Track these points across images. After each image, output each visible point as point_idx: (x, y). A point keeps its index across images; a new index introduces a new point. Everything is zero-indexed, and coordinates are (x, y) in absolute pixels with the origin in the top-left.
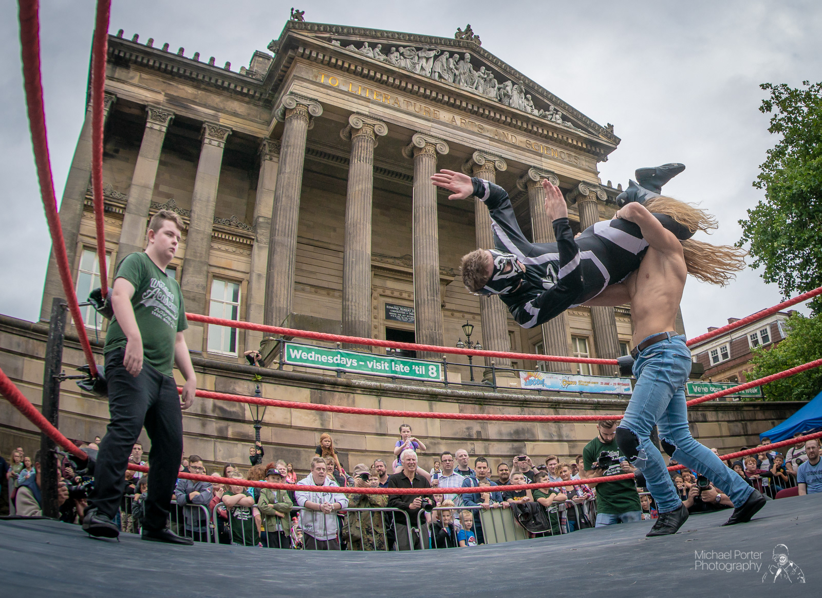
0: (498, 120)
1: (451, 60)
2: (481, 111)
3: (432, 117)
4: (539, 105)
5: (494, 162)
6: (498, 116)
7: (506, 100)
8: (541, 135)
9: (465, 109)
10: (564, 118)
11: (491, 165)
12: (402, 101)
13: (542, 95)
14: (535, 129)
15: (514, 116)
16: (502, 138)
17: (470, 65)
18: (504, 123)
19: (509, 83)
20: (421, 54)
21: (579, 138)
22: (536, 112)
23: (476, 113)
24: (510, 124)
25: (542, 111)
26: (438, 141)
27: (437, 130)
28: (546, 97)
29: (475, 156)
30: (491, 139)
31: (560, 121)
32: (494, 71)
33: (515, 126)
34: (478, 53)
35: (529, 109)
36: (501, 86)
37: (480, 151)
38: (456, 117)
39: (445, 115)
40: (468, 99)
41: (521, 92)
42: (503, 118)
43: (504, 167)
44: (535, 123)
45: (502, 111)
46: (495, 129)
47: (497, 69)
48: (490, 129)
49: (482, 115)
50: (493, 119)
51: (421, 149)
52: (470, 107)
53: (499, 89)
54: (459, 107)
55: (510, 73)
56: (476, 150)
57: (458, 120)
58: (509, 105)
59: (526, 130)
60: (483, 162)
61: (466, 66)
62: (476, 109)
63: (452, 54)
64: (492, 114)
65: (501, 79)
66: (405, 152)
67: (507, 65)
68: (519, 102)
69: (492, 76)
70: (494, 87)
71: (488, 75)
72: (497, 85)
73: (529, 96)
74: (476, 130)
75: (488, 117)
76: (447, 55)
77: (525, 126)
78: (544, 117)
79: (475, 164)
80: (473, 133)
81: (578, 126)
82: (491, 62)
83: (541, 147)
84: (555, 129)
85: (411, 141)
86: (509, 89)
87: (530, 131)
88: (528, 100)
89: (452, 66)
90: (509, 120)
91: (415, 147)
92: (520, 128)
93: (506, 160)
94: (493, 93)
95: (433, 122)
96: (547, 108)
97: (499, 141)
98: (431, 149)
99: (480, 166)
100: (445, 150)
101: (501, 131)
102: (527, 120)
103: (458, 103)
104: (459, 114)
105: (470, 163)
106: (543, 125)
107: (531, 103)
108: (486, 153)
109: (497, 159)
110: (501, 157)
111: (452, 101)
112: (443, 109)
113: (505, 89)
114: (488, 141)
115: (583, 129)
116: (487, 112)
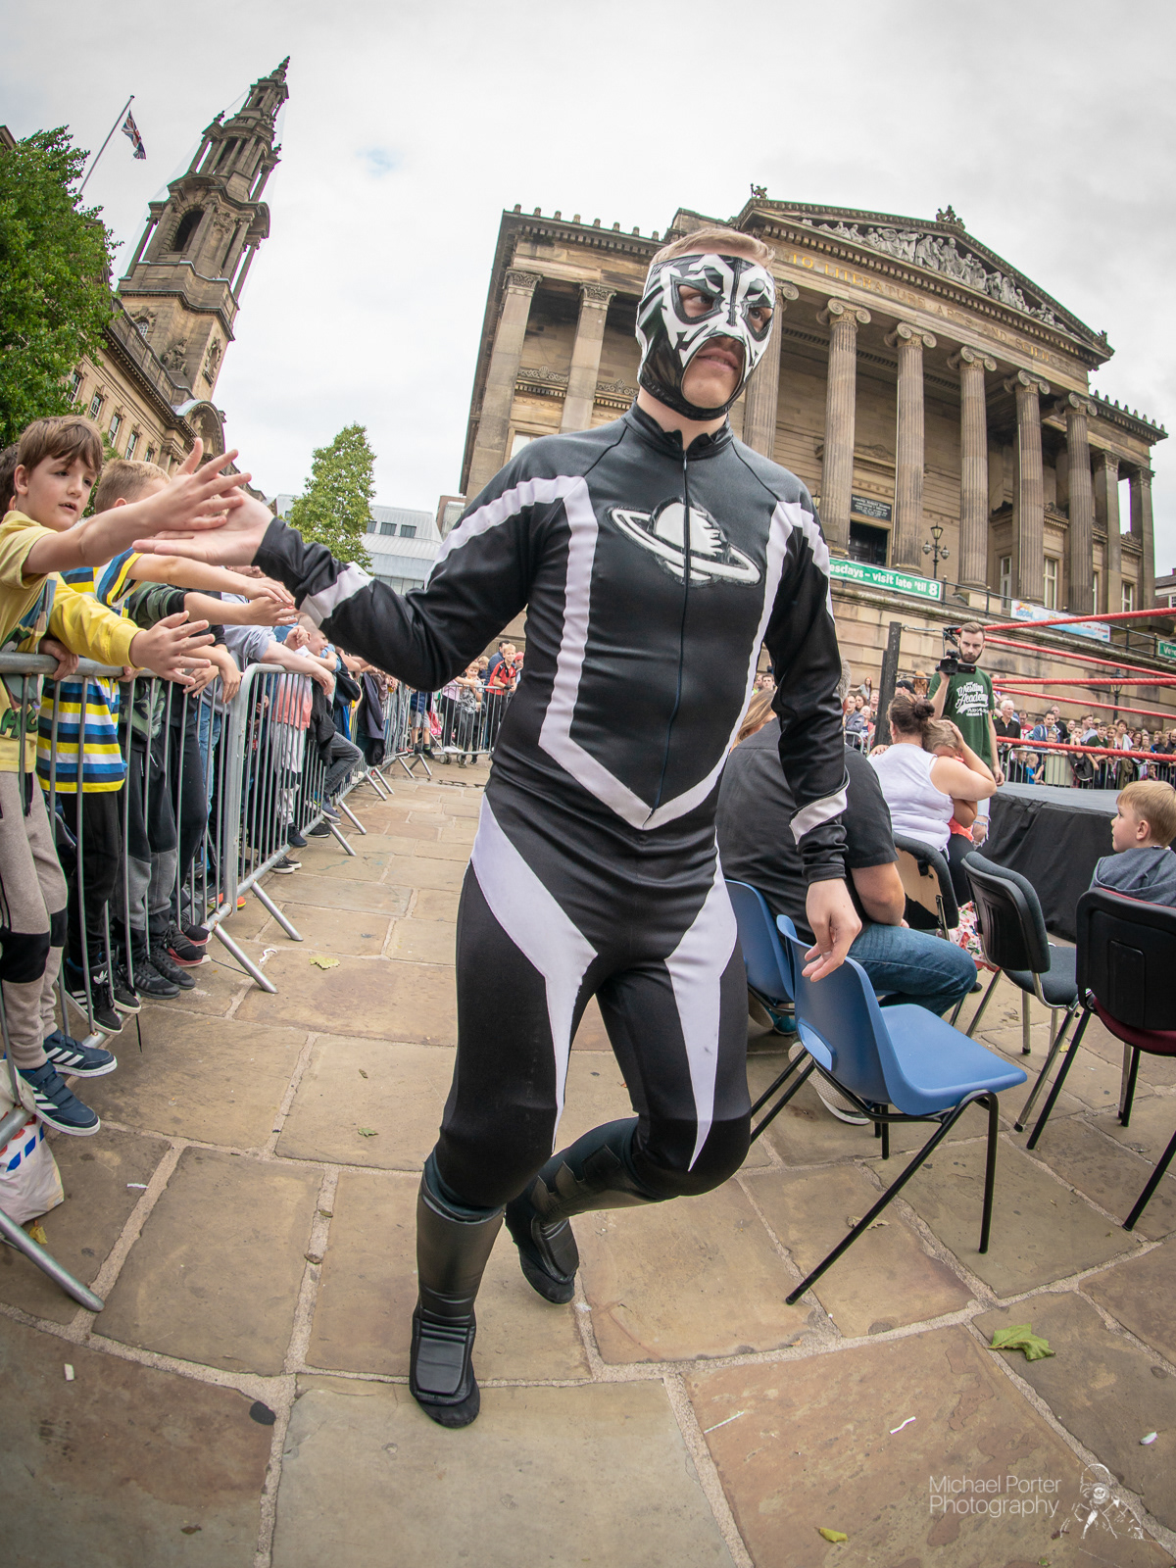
0: (988, 315)
1: (934, 244)
2: (970, 303)
3: (916, 306)
4: (1031, 302)
5: (983, 360)
6: (987, 310)
7: (995, 293)
8: (1033, 335)
9: (952, 300)
10: (1057, 319)
11: (980, 363)
12: (884, 286)
13: (1033, 291)
14: (1026, 328)
15: (1005, 311)
16: (991, 335)
17: (956, 251)
18: (994, 318)
19: (998, 275)
20: (900, 235)
21: (1072, 343)
22: (1027, 309)
23: (964, 305)
24: (1000, 320)
25: (1033, 309)
26: (924, 333)
27: (922, 320)
28: (1038, 294)
29: (964, 351)
30: (980, 334)
31: (1052, 323)
32: (981, 261)
33: (1005, 323)
34: (964, 238)
35: (1020, 305)
36: (990, 276)
37: (968, 346)
38: (943, 307)
39: (931, 305)
40: (956, 289)
41: (1012, 285)
42: (993, 313)
43: (993, 367)
44: (1026, 321)
45: (992, 305)
46: (983, 323)
47: (984, 257)
48: (978, 323)
49: (970, 307)
50: (983, 313)
51: (906, 340)
52: (958, 298)
53: (988, 280)
54: (946, 297)
55: (999, 264)
56: (963, 345)
57: (945, 311)
58: (999, 300)
59: (1017, 328)
60: (972, 359)
61: (950, 253)
62: (964, 301)
63: (935, 238)
64: (981, 308)
65: (990, 270)
66: (887, 341)
67: (995, 255)
68: (1010, 298)
69: (979, 265)
70: (982, 277)
71: (975, 264)
72: (986, 276)
73: (1019, 291)
74: (964, 322)
75: (977, 310)
76: (930, 239)
77: (1016, 324)
78: (1037, 316)
79: (962, 360)
80: (961, 326)
81: (1070, 330)
82: (978, 249)
83: (1033, 348)
84: (1047, 331)
85: (894, 328)
86: (998, 281)
87: (1021, 330)
88: (1018, 294)
89: (936, 251)
90: (999, 315)
91: (899, 336)
92: (1011, 325)
93: (995, 358)
94: (981, 284)
95: (919, 311)
96: (1038, 307)
97: (988, 337)
98: (917, 341)
99: (969, 364)
100: (932, 343)
101: (990, 326)
102: (1018, 317)
103: (945, 292)
104: (945, 304)
105: (956, 359)
106: (1035, 325)
107: (1022, 299)
108: (975, 349)
109: (986, 357)
110: (990, 355)
111: (938, 290)
112: (929, 297)
113: (994, 279)
114: (976, 336)
115: (1076, 334)
116: (976, 305)
